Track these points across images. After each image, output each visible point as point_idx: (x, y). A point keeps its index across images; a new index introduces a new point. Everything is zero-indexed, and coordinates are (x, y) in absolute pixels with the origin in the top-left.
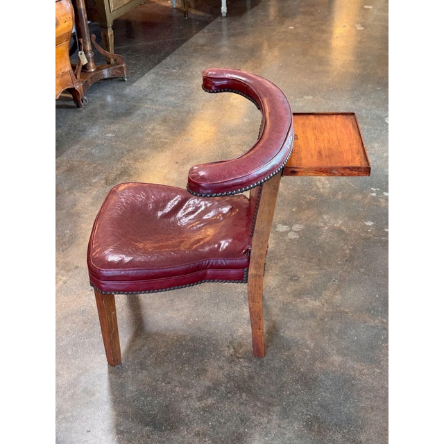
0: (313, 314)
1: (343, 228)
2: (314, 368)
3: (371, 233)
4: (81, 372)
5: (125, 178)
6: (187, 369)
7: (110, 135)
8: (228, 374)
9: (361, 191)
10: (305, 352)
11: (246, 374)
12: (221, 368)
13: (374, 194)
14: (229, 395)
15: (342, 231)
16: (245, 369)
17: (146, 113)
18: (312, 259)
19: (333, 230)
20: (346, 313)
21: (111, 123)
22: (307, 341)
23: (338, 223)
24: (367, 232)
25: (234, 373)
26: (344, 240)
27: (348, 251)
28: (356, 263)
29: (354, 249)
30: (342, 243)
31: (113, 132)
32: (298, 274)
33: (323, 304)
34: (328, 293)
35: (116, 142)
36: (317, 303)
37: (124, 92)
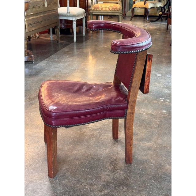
0: (150, 148)
1: (152, 113)
2: (158, 172)
3: (166, 115)
4: (28, 182)
6: (89, 177)
7: (29, 82)
8: (113, 178)
9: (156, 99)
10: (151, 165)
11: (123, 177)
12: (109, 175)
13: (162, 100)
14: (116, 188)
15: (152, 114)
16: (121, 175)
17: (45, 74)
18: (142, 126)
19: (149, 114)
20: (166, 147)
21: (28, 78)
22: (151, 160)
23: (150, 111)
24: (164, 115)
25: (116, 177)
26: (155, 118)
27: (158, 122)
28: (163, 127)
29: (161, 121)
30: (154, 119)
32: (137, 132)
33: (153, 144)
34: (154, 139)
35: (32, 84)
36: (150, 144)
37: (33, 67)
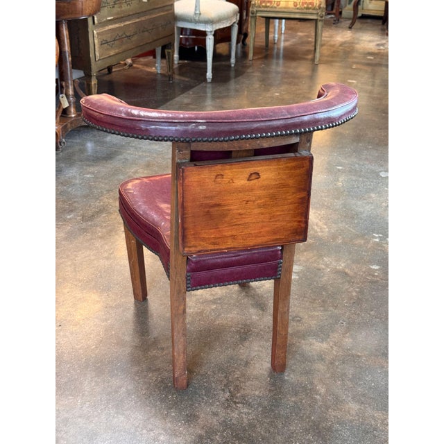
0: (321, 356)
1: (347, 270)
2: (328, 416)
3: (377, 276)
5: (104, 215)
6: (173, 414)
7: (88, 176)
8: (224, 421)
9: (362, 236)
10: (315, 399)
11: (245, 421)
12: (215, 414)
13: (377, 240)
15: (346, 274)
16: (244, 416)
17: (129, 158)
18: (315, 300)
19: (337, 272)
20: (359, 356)
21: (89, 166)
22: (316, 386)
23: (342, 266)
24: (374, 276)
25: (231, 420)
26: (349, 282)
27: (354, 294)
28: (365, 305)
29: (361, 292)
30: (346, 286)
31: (93, 173)
32: (301, 314)
33: (331, 347)
34: (336, 335)
35: (95, 182)
36: (325, 345)
37: (105, 139)
